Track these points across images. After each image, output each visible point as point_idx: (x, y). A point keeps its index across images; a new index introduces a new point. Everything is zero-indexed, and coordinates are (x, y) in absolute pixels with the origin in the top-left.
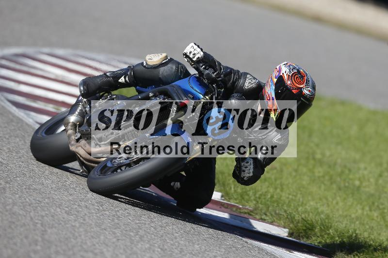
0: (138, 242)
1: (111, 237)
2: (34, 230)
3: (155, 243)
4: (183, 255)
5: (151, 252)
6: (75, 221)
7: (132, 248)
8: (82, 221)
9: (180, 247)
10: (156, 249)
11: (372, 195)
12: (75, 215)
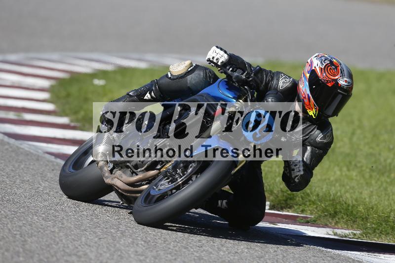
0: (120, 238)
1: (92, 237)
2: (14, 242)
3: (137, 237)
4: (168, 244)
5: (135, 246)
6: (54, 226)
7: (115, 245)
8: (60, 225)
9: (163, 237)
10: (140, 242)
11: (348, 155)
12: (53, 220)
